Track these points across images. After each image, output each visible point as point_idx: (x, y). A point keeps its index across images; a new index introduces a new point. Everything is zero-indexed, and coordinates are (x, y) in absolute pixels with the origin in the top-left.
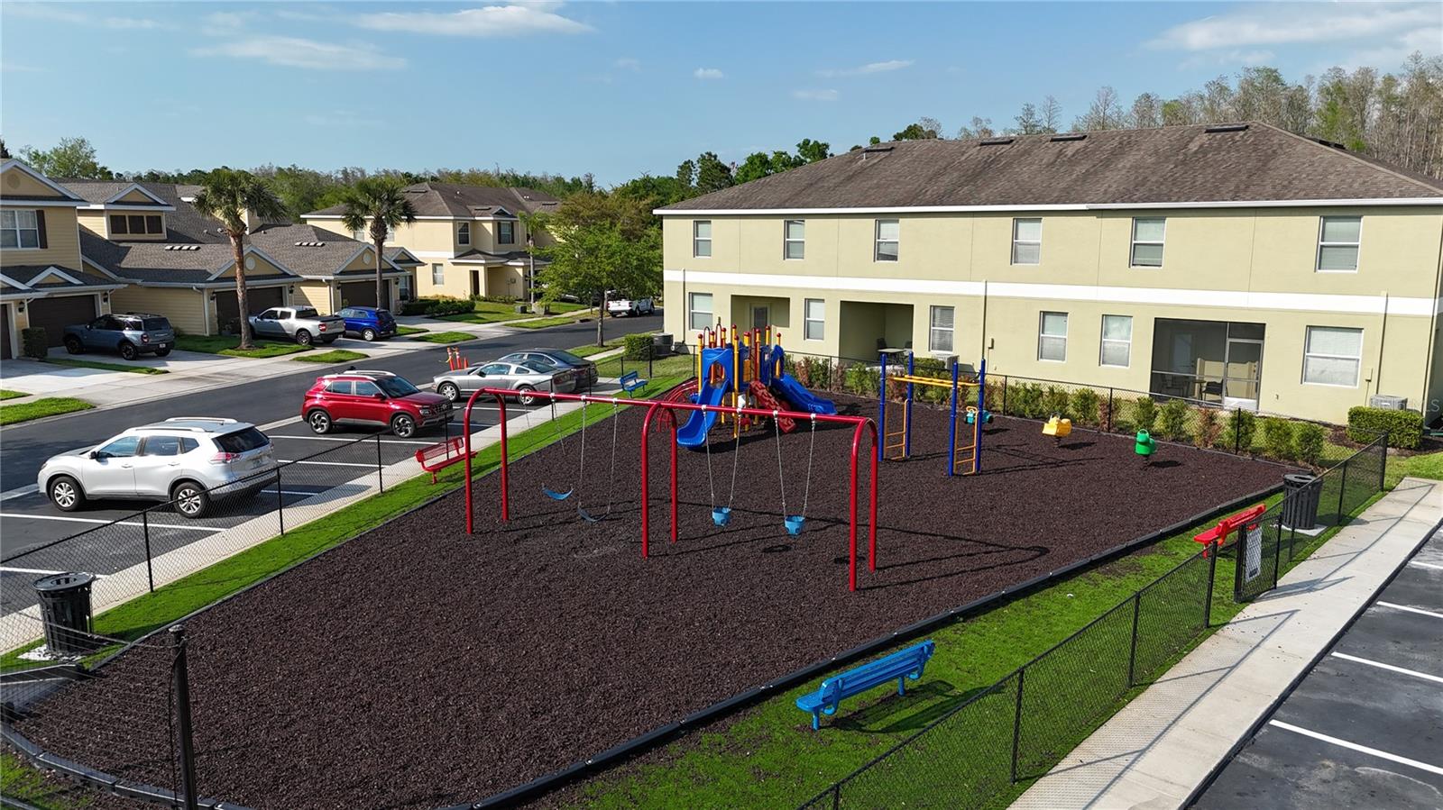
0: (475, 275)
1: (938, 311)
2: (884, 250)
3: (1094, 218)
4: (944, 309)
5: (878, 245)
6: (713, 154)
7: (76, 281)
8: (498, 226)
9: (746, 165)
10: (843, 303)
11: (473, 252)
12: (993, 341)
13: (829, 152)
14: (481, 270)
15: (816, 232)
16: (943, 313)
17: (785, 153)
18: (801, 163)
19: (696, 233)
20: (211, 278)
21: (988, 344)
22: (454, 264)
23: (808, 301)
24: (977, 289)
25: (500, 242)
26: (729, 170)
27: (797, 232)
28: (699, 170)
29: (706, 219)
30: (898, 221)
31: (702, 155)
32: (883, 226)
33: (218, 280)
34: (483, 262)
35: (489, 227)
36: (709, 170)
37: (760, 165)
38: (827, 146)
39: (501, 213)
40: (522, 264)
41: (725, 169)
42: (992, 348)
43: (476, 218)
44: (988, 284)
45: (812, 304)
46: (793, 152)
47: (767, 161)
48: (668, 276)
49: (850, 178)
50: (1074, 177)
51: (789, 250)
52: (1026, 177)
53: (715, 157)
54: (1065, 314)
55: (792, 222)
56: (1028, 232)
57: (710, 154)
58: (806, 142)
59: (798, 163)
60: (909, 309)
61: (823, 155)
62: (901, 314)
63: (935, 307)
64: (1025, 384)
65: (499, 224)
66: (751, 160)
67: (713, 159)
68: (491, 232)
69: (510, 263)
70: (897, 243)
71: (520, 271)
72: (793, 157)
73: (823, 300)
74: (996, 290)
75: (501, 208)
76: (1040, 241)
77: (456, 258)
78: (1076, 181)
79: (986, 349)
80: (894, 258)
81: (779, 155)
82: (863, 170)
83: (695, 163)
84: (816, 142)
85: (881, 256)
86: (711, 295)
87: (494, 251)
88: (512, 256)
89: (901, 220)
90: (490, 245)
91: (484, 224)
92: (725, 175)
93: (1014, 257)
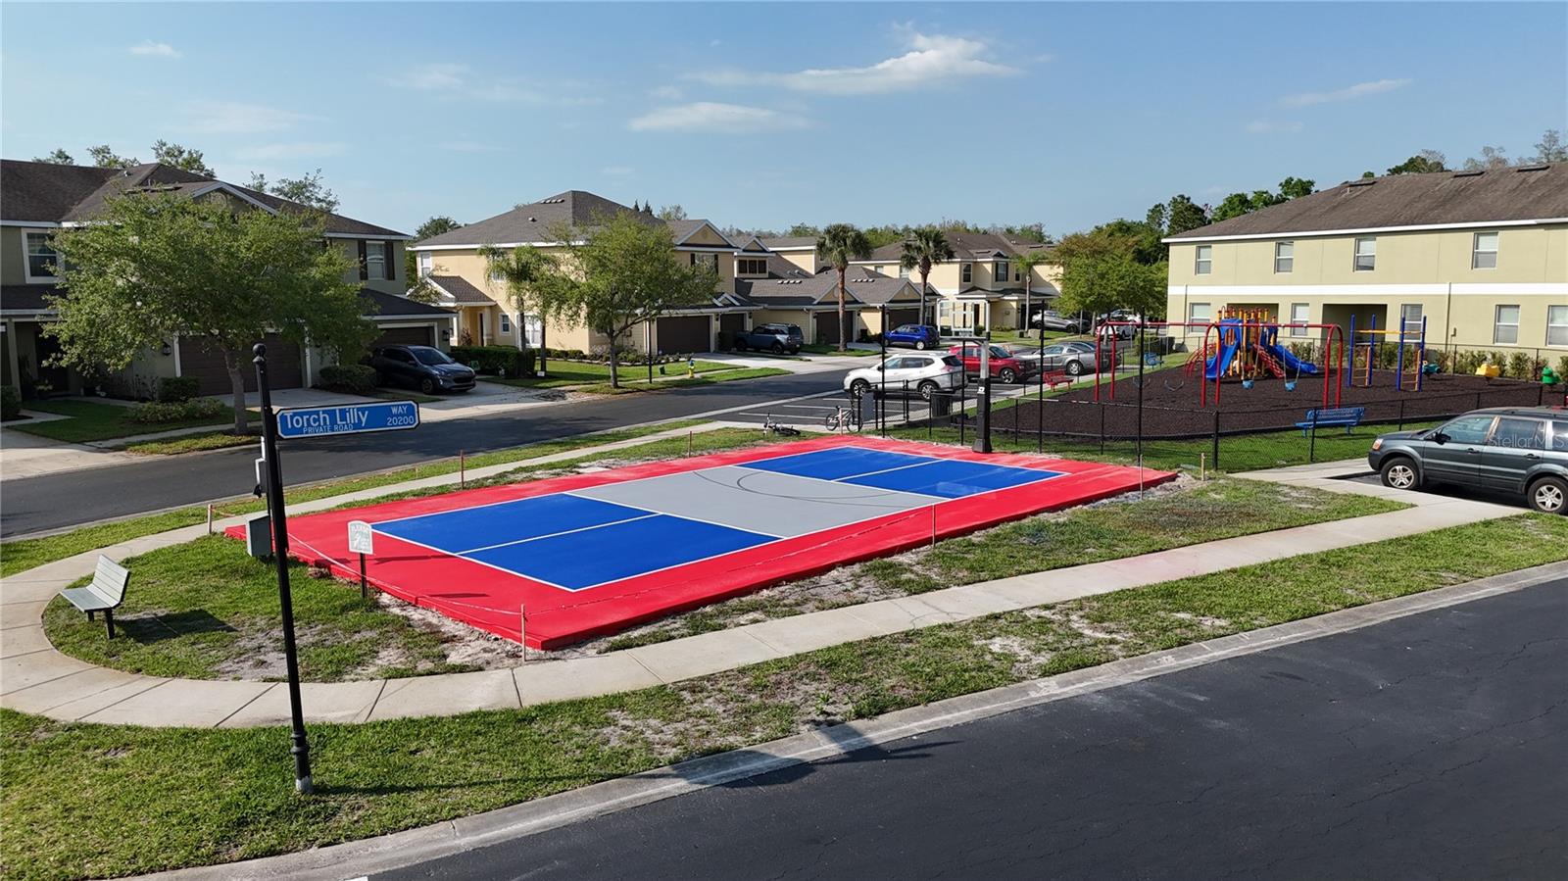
0: (976, 308)
1: (1408, 308)
2: (1362, 263)
3: (1542, 230)
4: (1414, 306)
5: (1357, 259)
6: (1186, 196)
7: (737, 304)
8: (996, 266)
9: (1225, 205)
10: (1326, 306)
11: (974, 289)
12: (1455, 330)
13: (1314, 189)
14: (982, 303)
15: (1302, 251)
16: (1413, 309)
17: (1266, 193)
18: (1284, 200)
19: (1198, 256)
20: (815, 302)
21: (1451, 332)
22: (958, 299)
23: (1295, 305)
24: (1442, 289)
25: (997, 280)
26: (1203, 211)
27: (1286, 252)
28: (1171, 213)
29: (1208, 245)
30: (1375, 239)
31: (1174, 198)
32: (1361, 243)
33: (819, 304)
34: (985, 296)
35: (989, 267)
36: (1182, 212)
37: (1240, 204)
38: (1312, 183)
39: (999, 255)
40: (1016, 298)
41: (1198, 211)
42: (1454, 335)
43: (979, 260)
44: (1452, 285)
45: (1298, 308)
46: (1276, 191)
47: (1246, 201)
48: (1172, 291)
49: (1334, 208)
50: (1531, 199)
51: (1279, 266)
52: (1489, 201)
53: (1188, 199)
54: (1518, 306)
55: (1282, 244)
56: (1487, 244)
57: (1182, 197)
58: (1289, 182)
59: (1280, 201)
60: (1382, 309)
61: (1308, 192)
62: (1375, 313)
63: (1406, 305)
64: (1472, 352)
65: (997, 265)
66: (1230, 200)
67: (1185, 201)
68: (990, 272)
69: (1006, 298)
70: (1374, 256)
71: (1014, 304)
72: (1274, 195)
73: (1307, 304)
74: (1459, 289)
75: (998, 250)
76: (1497, 250)
77: (961, 293)
78: (1532, 202)
79: (1449, 336)
80: (1372, 268)
81: (1259, 194)
82: (1346, 200)
83: (1166, 206)
84: (1300, 180)
85: (1359, 267)
86: (1209, 304)
87: (992, 287)
88: (1006, 292)
89: (1378, 238)
90: (988, 282)
91: (985, 265)
92: (1199, 217)
93: (1476, 264)
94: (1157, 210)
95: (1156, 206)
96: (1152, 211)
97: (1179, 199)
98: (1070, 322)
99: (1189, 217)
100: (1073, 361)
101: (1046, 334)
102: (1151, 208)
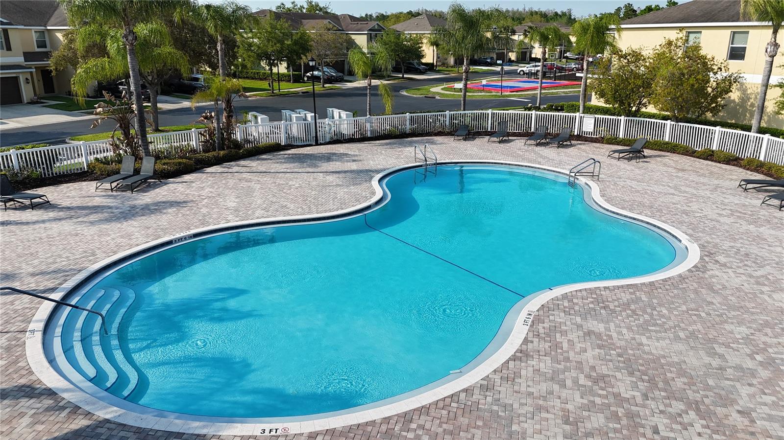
94: (619, 10)
95: (619, 8)
96: (616, 10)
97: (627, 5)
98: (577, 57)
99: (630, 14)
100: (575, 67)
101: (568, 61)
102: (616, 8)
